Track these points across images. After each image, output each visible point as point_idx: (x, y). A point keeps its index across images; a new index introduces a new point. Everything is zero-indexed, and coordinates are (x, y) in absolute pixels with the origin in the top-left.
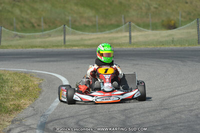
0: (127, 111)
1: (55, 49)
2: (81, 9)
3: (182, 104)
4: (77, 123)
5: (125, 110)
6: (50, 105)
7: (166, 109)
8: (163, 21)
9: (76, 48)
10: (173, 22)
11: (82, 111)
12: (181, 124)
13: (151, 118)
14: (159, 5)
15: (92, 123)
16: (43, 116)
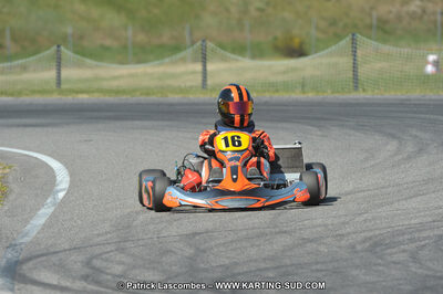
0: (197, 238)
1: (39, 99)
2: (95, 12)
3: (319, 221)
4: (88, 263)
5: (195, 234)
6: (27, 222)
7: (285, 232)
8: (276, 39)
9: (84, 97)
10: (297, 41)
11: (98, 235)
12: (319, 267)
13: (253, 252)
14: (268, 4)
15: (123, 263)
16: (12, 246)
